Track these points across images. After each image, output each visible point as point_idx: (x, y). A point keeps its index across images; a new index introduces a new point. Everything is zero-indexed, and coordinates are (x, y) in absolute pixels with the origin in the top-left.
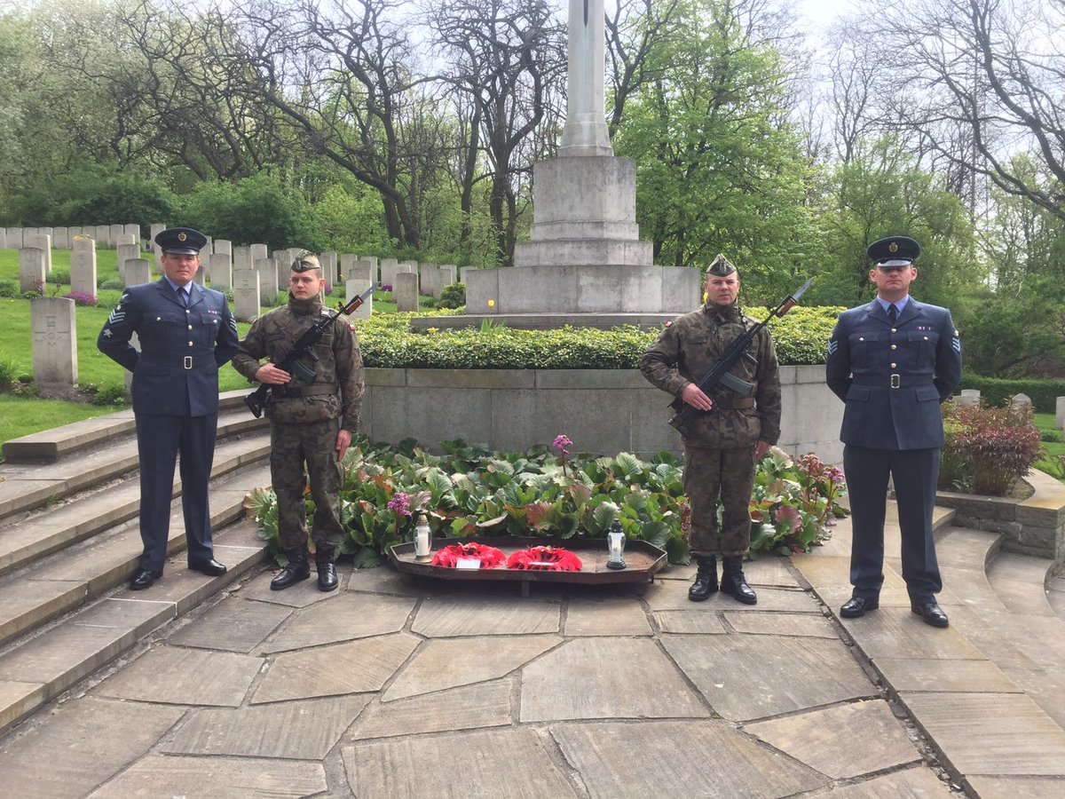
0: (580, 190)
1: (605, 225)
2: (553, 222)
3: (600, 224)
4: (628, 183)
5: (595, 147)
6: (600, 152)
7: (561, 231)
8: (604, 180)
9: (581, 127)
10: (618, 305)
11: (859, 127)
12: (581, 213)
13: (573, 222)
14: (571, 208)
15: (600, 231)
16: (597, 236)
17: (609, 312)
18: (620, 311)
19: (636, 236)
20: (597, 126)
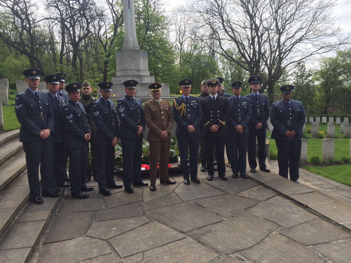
0: (132, 60)
1: (140, 71)
2: (124, 70)
3: (139, 71)
4: (146, 58)
5: (135, 47)
6: (136, 49)
7: (127, 73)
8: (139, 57)
9: (130, 41)
10: (148, 95)
11: (183, 40)
12: (133, 67)
13: (130, 70)
14: (129, 66)
15: (139, 73)
16: (138, 74)
17: (146, 97)
18: (149, 97)
19: (149, 74)
20: (135, 41)
